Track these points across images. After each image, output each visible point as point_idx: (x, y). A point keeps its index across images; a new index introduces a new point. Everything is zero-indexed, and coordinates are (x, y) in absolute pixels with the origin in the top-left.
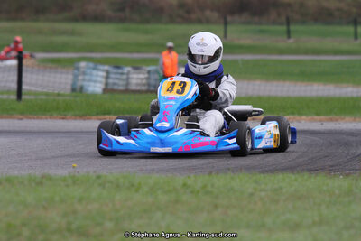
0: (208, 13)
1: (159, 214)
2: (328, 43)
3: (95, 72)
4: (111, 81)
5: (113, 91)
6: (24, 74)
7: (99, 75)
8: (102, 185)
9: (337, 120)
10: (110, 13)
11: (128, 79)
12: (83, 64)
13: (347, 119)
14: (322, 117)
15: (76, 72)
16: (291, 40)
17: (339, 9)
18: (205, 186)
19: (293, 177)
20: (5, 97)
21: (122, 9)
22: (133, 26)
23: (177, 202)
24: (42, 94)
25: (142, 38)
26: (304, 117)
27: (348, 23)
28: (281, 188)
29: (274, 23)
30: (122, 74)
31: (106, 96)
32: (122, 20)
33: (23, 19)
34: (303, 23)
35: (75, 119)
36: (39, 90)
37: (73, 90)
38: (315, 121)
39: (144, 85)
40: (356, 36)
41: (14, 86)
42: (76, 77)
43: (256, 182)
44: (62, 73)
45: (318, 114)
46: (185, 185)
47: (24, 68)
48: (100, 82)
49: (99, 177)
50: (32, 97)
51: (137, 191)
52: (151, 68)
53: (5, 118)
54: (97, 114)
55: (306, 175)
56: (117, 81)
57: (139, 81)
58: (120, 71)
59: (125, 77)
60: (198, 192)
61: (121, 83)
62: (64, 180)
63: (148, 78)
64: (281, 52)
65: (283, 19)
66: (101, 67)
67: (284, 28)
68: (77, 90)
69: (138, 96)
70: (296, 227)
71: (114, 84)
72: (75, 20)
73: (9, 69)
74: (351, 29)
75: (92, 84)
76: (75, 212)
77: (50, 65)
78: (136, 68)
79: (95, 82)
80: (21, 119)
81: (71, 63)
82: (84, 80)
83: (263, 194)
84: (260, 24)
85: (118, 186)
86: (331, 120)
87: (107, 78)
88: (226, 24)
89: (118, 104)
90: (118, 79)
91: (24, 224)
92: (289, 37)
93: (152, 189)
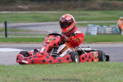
1: (116, 75)
3: (94, 28)
4: (99, 31)
5: (100, 34)
7: (95, 29)
8: (97, 66)
10: (99, 7)
11: (105, 30)
12: (90, 25)
15: (87, 28)
21: (103, 6)
22: (107, 12)
25: (110, 16)
30: (103, 28)
31: (98, 36)
32: (103, 10)
33: (69, 10)
35: (87, 44)
37: (87, 34)
39: (111, 32)
44: (83, 28)
48: (96, 31)
51: (109, 68)
52: (113, 26)
54: (95, 42)
56: (101, 31)
57: (109, 31)
58: (102, 27)
59: (104, 29)
61: (103, 31)
63: (112, 29)
66: (96, 26)
68: (88, 34)
69: (109, 36)
71: (101, 32)
72: (87, 10)
75: (93, 32)
76: (87, 75)
78: (108, 26)
79: (94, 31)
81: (86, 25)
82: (90, 30)
85: (102, 66)
87: (98, 29)
89: (102, 38)
90: (102, 30)
93: (114, 67)
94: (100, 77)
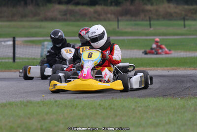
0: (109, 15)
1: (87, 120)
2: (171, 30)
6: (16, 49)
8: (58, 106)
9: (176, 69)
10: (59, 16)
12: (46, 43)
13: (181, 69)
14: (168, 68)
15: (43, 47)
16: (152, 29)
17: (175, 12)
18: (110, 105)
19: (155, 99)
20: (7, 60)
21: (65, 14)
22: (71, 23)
23: (96, 113)
24: (25, 59)
26: (159, 68)
27: (180, 20)
28: (149, 106)
29: (143, 20)
32: (65, 20)
33: (15, 21)
34: (158, 19)
36: (24, 57)
37: (41, 56)
38: (165, 70)
40: (185, 26)
41: (11, 55)
42: (43, 49)
43: (136, 102)
44: (36, 48)
45: (166, 67)
46: (100, 104)
47: (16, 46)
49: (56, 101)
50: (20, 61)
51: (76, 108)
53: (7, 71)
55: (161, 98)
60: (107, 108)
62: (38, 103)
64: (147, 35)
65: (147, 18)
67: (148, 23)
70: (157, 125)
72: (42, 20)
73: (9, 46)
74: (182, 22)
76: (44, 120)
77: (29, 44)
80: (15, 72)
81: (40, 43)
83: (140, 109)
84: (136, 21)
85: (66, 106)
86: (173, 69)
88: (118, 21)
91: (19, 127)
92: (150, 27)
93: (83, 107)
94: (63, 123)
